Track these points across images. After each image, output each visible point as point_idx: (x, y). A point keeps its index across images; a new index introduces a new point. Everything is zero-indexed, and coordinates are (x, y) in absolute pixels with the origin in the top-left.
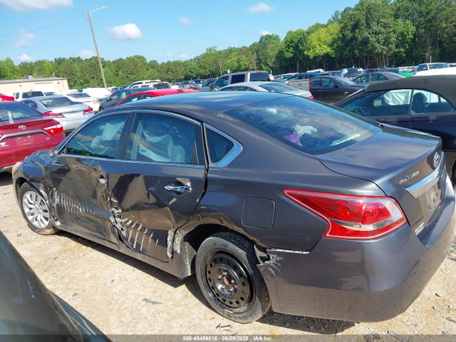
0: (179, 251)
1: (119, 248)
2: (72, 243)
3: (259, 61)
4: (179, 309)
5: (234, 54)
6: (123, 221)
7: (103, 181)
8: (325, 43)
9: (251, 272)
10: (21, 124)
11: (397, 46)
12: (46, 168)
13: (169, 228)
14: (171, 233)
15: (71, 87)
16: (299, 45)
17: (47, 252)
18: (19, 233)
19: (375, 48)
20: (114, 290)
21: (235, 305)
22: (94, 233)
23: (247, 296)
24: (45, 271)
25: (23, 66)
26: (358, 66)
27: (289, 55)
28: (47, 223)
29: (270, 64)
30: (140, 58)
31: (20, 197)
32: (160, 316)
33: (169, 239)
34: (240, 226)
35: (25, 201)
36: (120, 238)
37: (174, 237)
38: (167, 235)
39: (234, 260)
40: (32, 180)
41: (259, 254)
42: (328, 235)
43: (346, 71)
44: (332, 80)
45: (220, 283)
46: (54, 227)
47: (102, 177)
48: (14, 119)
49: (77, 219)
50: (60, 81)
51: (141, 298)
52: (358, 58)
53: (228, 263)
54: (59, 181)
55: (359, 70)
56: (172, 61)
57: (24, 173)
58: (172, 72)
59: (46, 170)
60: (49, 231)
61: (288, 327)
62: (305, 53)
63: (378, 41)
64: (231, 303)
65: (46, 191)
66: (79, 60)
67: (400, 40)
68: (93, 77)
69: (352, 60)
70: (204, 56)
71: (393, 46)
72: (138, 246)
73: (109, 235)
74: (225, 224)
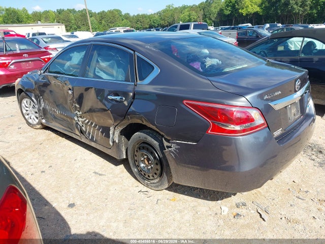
0: (117, 141)
1: (81, 139)
2: (53, 135)
3: (205, 16)
4: (116, 179)
5: (186, 10)
6: (83, 120)
7: (70, 92)
8: (256, 3)
9: (161, 156)
10: (24, 53)
11: (311, 8)
12: (36, 83)
13: (111, 125)
14: (112, 129)
15: (67, 31)
16: (236, 4)
17: (36, 140)
18: (20, 126)
19: (294, 9)
20: (75, 166)
21: (151, 178)
22: (65, 128)
23: (158, 172)
24: (33, 151)
25: (35, 14)
26: (279, 23)
27: (227, 12)
28: (37, 121)
29: (213, 19)
30: (117, 11)
31: (20, 102)
32: (103, 183)
33: (111, 132)
34: (154, 124)
35: (23, 105)
36: (82, 132)
37: (114, 131)
38: (110, 130)
39: (151, 148)
40: (27, 91)
41: (166, 144)
42: (209, 132)
43: (268, 25)
44: (255, 31)
45: (143, 163)
46: (42, 124)
47: (70, 89)
48: (20, 50)
49: (55, 118)
50: (60, 26)
51: (93, 171)
52: (280, 16)
53: (148, 150)
54: (44, 92)
55: (278, 25)
56: (140, 14)
57: (22, 86)
58: (141, 22)
59: (36, 84)
60: (39, 126)
61: (186, 195)
62: (240, 11)
63: (296, 4)
64: (149, 176)
65: (36, 99)
66: (73, 11)
67: (314, 4)
68: (84, 24)
69: (276, 18)
70: (164, 11)
71: (308, 8)
72: (93, 137)
73: (74, 129)
74: (145, 123)
